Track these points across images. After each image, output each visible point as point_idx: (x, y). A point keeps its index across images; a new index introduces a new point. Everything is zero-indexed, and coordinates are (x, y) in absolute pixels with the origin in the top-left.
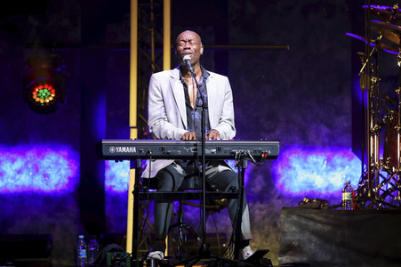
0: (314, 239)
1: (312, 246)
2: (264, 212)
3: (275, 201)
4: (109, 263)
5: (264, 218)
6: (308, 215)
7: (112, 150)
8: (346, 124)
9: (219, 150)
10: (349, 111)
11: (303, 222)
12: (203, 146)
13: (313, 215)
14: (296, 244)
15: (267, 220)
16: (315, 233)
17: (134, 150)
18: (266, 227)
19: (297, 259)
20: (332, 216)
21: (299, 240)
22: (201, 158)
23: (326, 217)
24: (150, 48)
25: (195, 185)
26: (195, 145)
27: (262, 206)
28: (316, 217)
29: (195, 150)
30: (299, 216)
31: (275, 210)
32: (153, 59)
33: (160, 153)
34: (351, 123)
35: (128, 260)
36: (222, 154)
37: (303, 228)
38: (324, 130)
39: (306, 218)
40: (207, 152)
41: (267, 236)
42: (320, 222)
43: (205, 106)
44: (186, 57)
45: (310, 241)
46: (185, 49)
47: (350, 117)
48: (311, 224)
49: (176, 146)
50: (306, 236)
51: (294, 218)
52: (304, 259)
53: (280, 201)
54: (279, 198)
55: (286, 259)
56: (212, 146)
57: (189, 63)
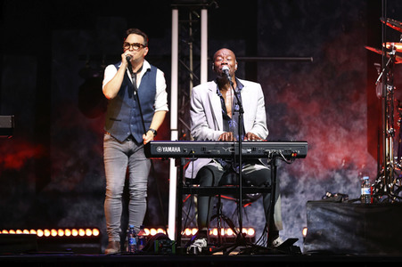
0: (337, 229)
1: (335, 236)
2: (289, 205)
3: (298, 195)
4: (156, 249)
5: (289, 211)
6: (331, 208)
7: (159, 149)
8: (362, 128)
9: (254, 150)
10: (365, 115)
11: (327, 214)
12: (240, 146)
13: (335, 208)
14: (320, 233)
15: (291, 212)
16: (337, 223)
17: (178, 150)
18: (291, 219)
19: (321, 247)
20: (353, 208)
21: (323, 230)
22: (238, 156)
23: (347, 210)
24: (189, 60)
25: (232, 181)
26: (233, 145)
27: (288, 200)
28: (338, 209)
29: (233, 150)
30: (323, 208)
31: (299, 203)
32: (191, 69)
33: (201, 153)
34: (366, 126)
35: (174, 247)
36: (256, 153)
37: (326, 220)
38: (343, 132)
39: (329, 210)
40: (244, 151)
41: (292, 226)
42: (341, 214)
43: (241, 111)
44: (225, 67)
45: (333, 231)
46: (223, 64)
47: (366, 121)
48: (334, 215)
49: (216, 147)
50: (329, 227)
51: (319, 210)
52: (328, 247)
53: (303, 196)
54: (302, 192)
55: (310, 247)
56: (248, 147)
57: (227, 73)
